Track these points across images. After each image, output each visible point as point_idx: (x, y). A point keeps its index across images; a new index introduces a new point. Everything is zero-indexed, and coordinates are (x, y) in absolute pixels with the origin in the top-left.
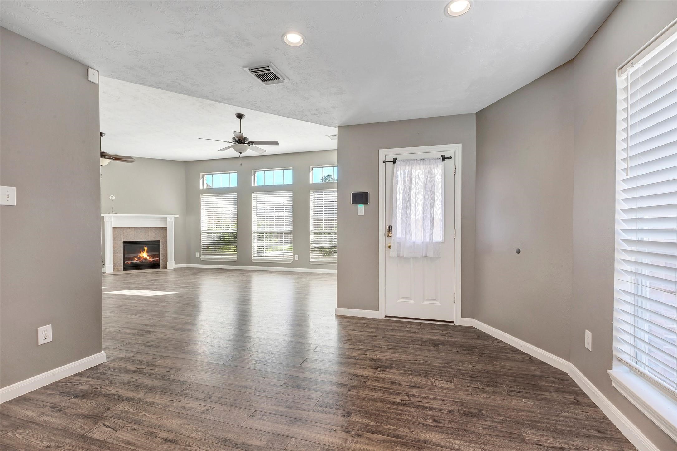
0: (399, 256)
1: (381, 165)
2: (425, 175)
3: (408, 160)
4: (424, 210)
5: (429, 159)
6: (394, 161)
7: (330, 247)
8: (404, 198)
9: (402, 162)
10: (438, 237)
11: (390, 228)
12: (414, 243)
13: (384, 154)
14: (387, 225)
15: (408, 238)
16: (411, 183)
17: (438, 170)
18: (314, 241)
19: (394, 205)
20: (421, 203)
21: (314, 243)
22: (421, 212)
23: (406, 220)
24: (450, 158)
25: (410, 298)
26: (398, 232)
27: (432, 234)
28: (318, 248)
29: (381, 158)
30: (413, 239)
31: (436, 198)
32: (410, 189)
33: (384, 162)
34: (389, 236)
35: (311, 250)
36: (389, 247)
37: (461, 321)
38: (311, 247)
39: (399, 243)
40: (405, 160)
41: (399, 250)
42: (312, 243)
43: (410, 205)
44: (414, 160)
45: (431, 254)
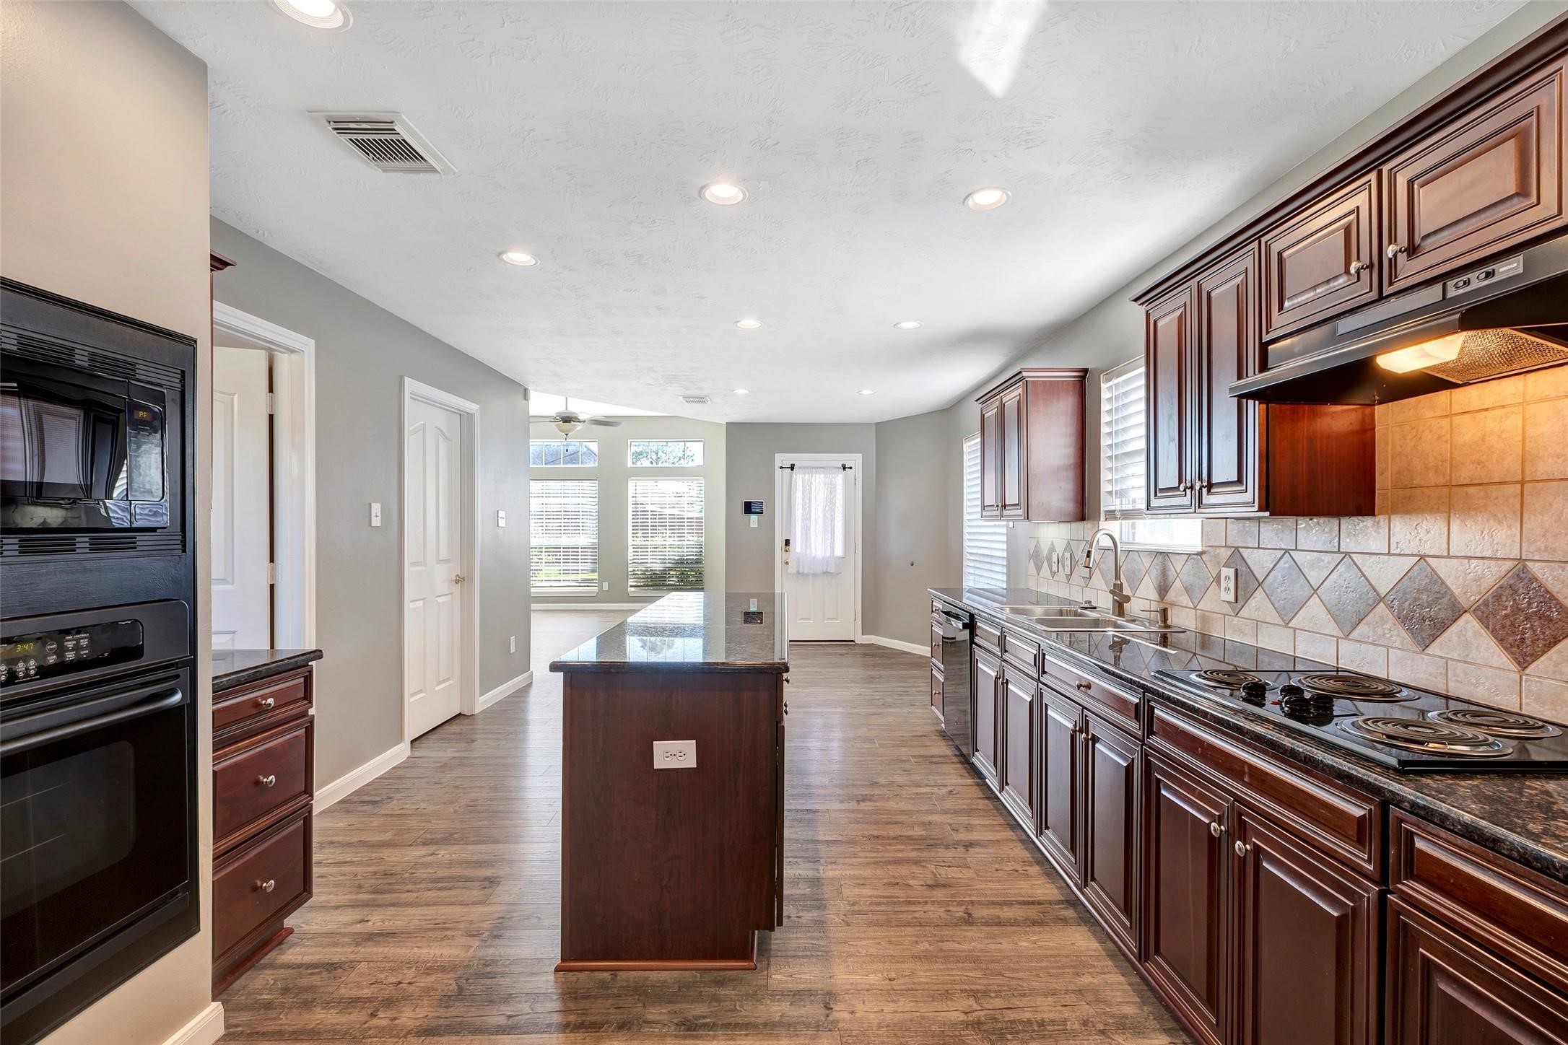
0: (798, 573)
1: (778, 471)
2: (825, 485)
3: (807, 468)
4: (825, 523)
5: (830, 467)
6: (792, 468)
7: (662, 569)
8: (804, 509)
9: (801, 470)
10: (839, 552)
11: (787, 542)
12: (814, 558)
13: (782, 459)
14: (784, 538)
15: (808, 553)
16: (810, 493)
17: (840, 478)
18: (634, 559)
19: (793, 518)
20: (821, 515)
21: (633, 563)
22: (821, 525)
23: (806, 533)
24: (851, 468)
25: (809, 619)
26: (797, 546)
27: (833, 548)
28: (641, 570)
29: (778, 464)
30: (813, 554)
31: (836, 510)
32: (810, 499)
33: (781, 468)
34: (787, 551)
35: (630, 573)
36: (787, 563)
37: (861, 639)
38: (630, 569)
39: (798, 559)
40: (804, 468)
41: (798, 567)
42: (631, 562)
43: (810, 517)
44: (814, 468)
45: (832, 570)
